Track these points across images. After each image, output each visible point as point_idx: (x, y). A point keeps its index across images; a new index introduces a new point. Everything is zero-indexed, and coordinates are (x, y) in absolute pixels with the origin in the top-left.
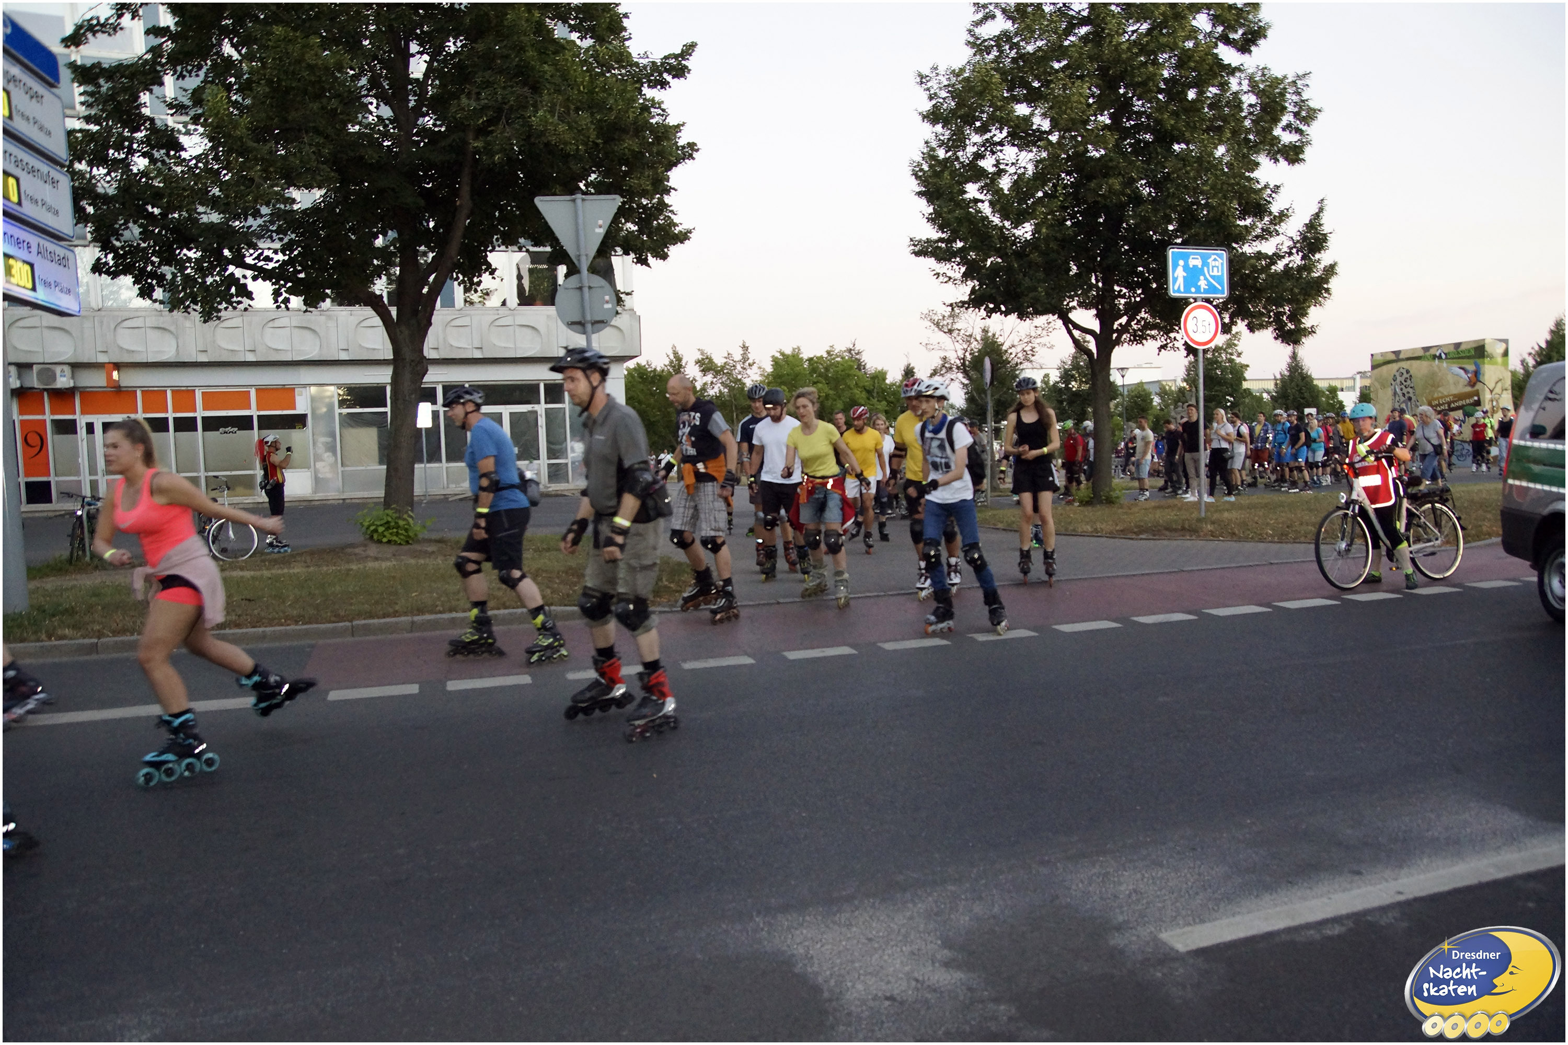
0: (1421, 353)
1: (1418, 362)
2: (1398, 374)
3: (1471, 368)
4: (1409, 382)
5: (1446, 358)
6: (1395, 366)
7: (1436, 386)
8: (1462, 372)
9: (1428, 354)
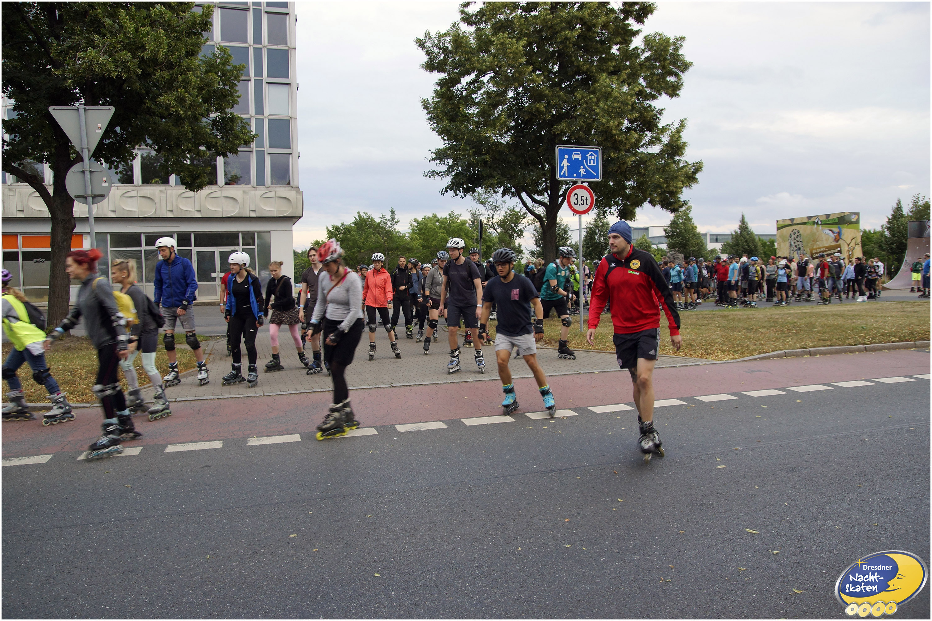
0: (806, 221)
1: (805, 226)
2: (792, 233)
3: (836, 230)
4: (799, 238)
5: (821, 224)
6: (791, 228)
7: (815, 241)
8: (830, 233)
9: (810, 221)
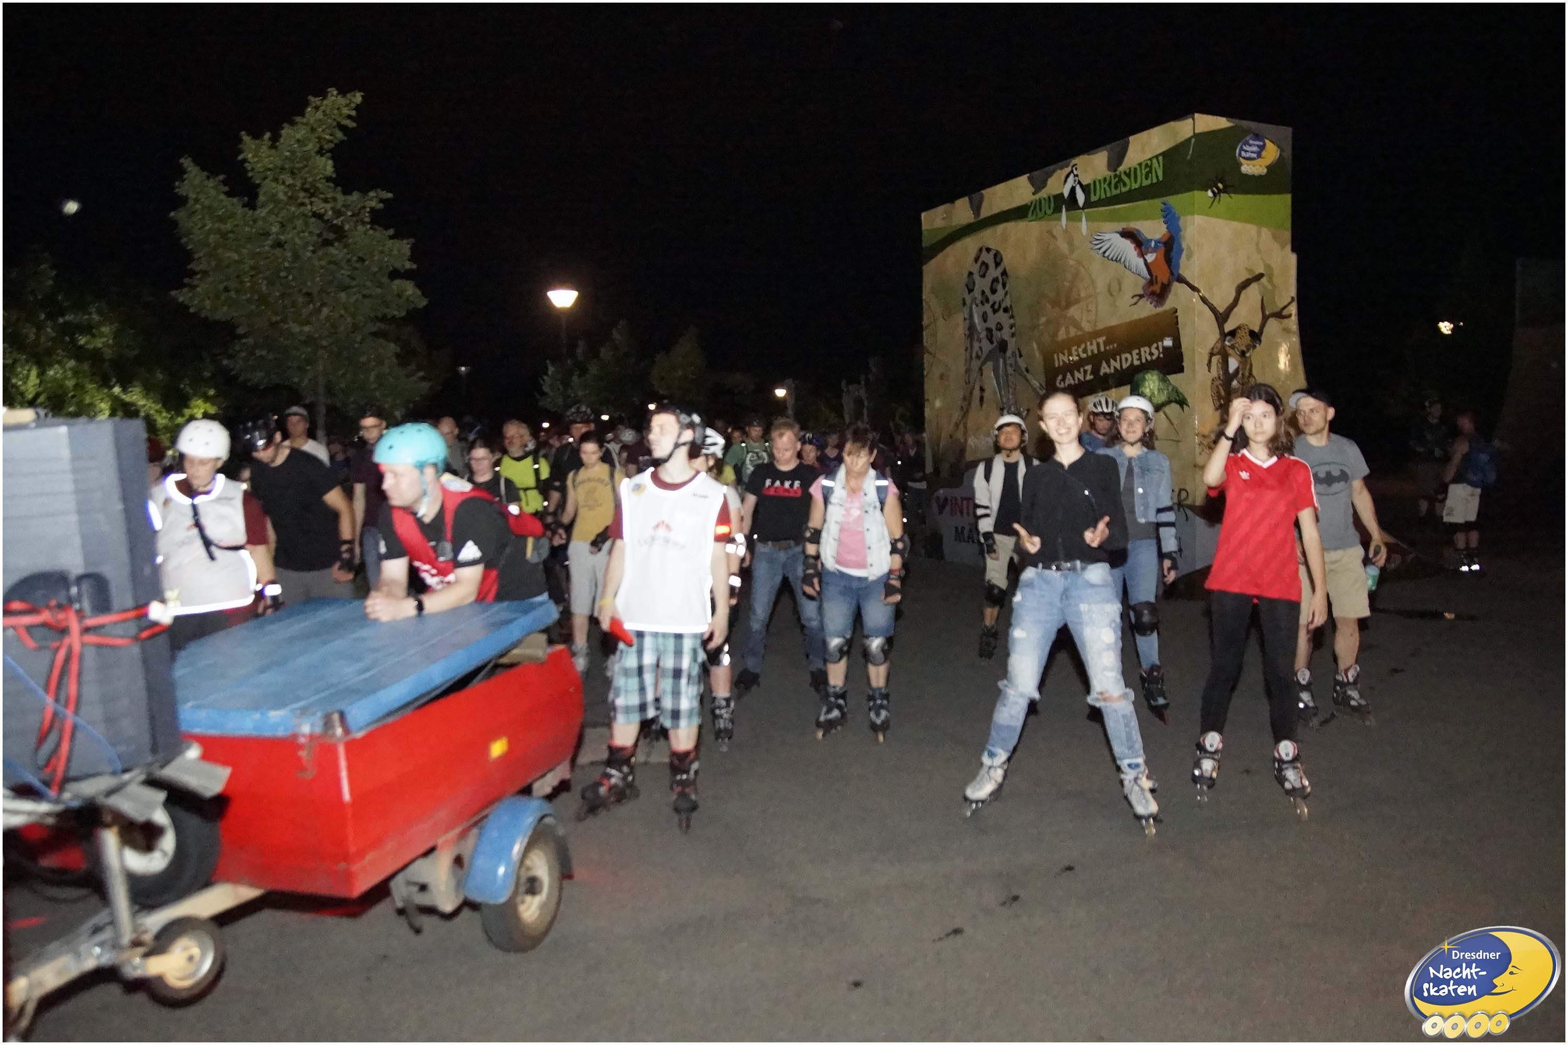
1: (1022, 224)
2: (975, 269)
3: (1154, 230)
4: (1000, 292)
5: (1088, 204)
8: (1127, 248)
9: (1042, 196)
